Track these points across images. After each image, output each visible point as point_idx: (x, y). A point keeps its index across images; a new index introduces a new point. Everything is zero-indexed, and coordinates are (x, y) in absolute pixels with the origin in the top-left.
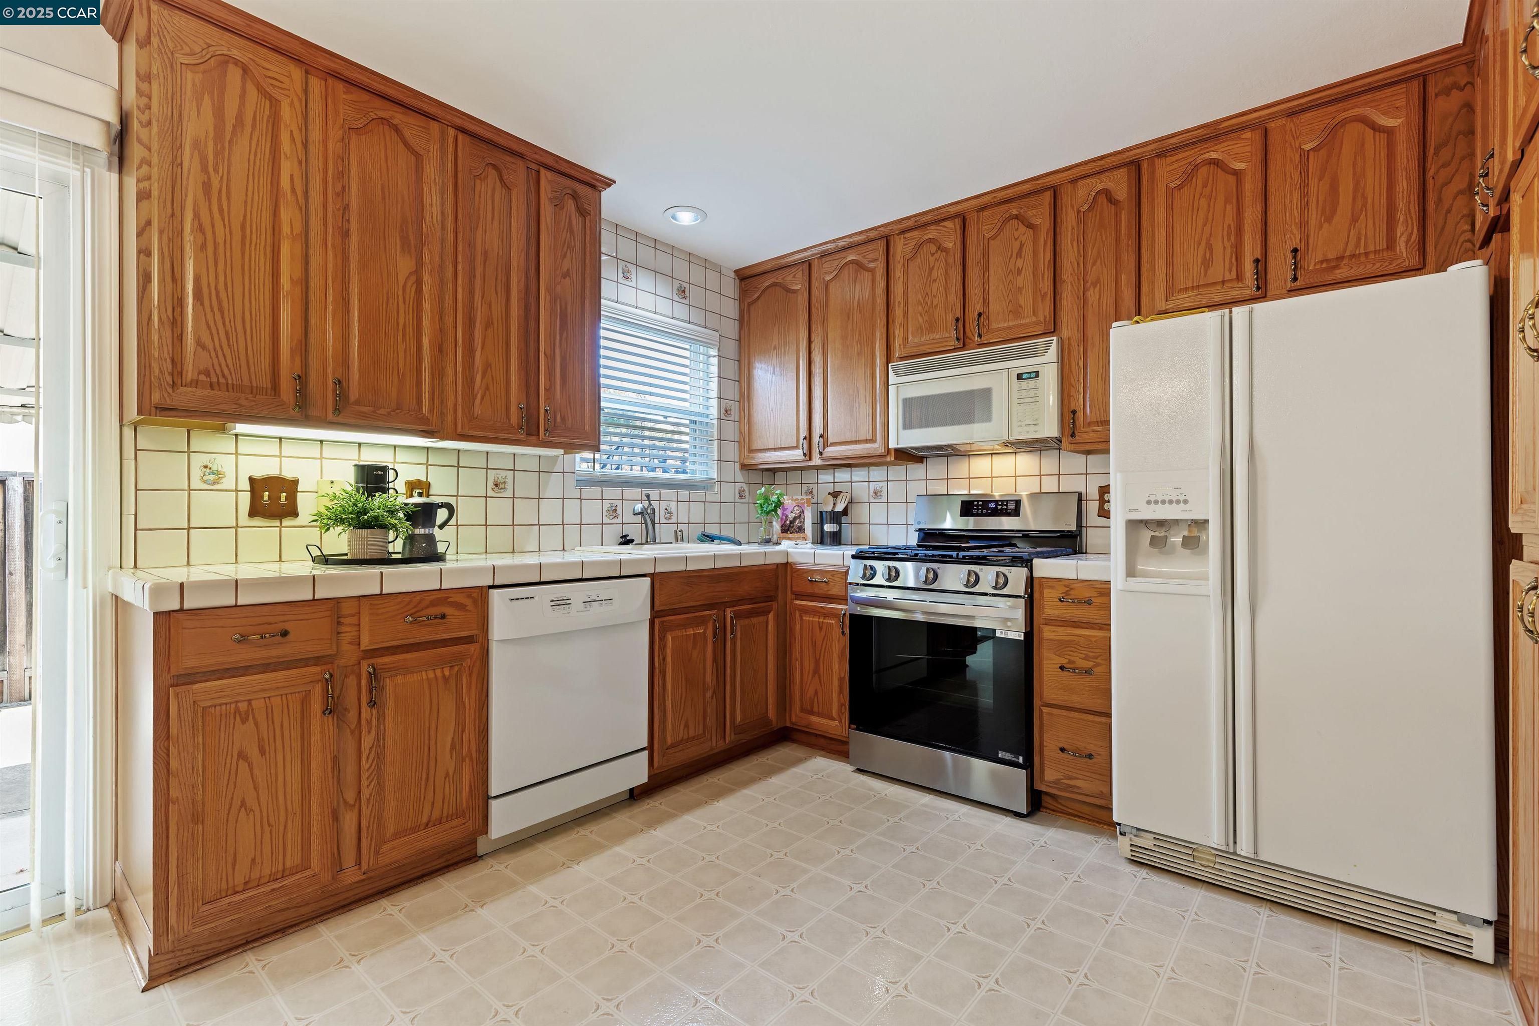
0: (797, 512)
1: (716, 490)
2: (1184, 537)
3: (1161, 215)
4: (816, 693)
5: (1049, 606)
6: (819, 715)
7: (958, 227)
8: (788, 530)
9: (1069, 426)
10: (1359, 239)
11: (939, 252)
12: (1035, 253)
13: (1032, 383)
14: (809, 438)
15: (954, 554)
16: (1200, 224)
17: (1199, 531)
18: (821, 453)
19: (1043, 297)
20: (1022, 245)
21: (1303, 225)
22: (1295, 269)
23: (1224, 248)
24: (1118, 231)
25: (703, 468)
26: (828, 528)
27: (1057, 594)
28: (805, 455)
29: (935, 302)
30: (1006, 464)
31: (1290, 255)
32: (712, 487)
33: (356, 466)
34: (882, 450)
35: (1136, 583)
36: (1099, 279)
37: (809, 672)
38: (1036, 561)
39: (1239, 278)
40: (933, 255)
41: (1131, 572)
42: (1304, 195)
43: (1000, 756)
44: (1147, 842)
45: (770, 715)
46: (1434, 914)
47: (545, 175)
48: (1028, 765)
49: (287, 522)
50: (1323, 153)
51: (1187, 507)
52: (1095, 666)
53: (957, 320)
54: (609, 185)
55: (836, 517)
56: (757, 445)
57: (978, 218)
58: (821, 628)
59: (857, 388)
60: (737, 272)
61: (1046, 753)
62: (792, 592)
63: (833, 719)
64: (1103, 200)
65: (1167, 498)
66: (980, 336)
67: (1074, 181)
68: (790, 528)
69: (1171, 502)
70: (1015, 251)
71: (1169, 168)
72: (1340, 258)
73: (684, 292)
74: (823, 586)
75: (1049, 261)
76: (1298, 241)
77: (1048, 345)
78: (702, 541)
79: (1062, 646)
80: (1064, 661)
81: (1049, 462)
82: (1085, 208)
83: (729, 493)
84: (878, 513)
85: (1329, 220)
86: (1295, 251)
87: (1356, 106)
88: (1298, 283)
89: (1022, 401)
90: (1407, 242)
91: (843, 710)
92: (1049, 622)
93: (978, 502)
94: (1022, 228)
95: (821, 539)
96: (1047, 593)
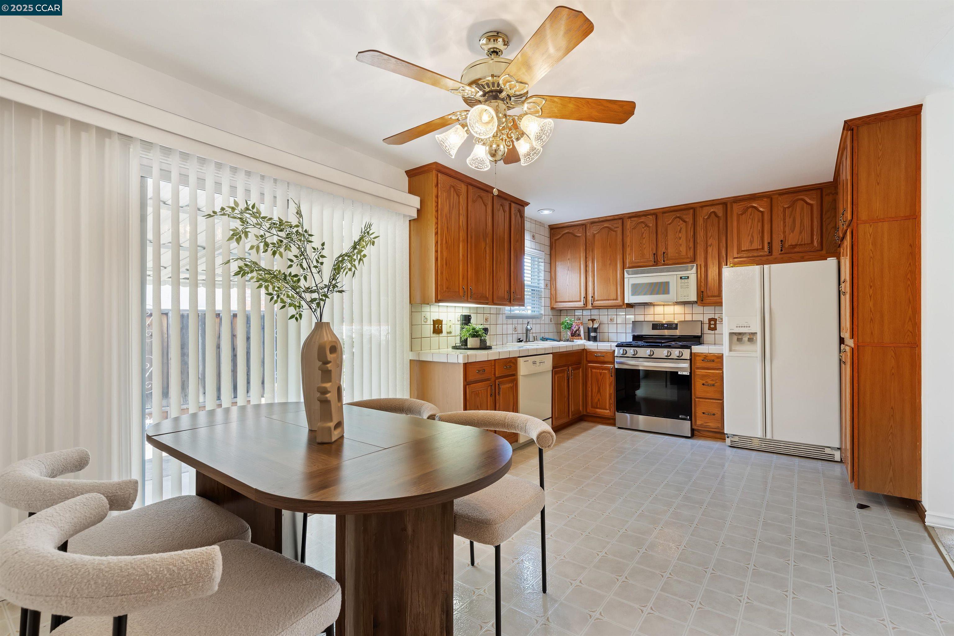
0: (577, 328)
1: (543, 318)
2: (748, 338)
3: (735, 224)
4: (599, 400)
5: (699, 363)
6: (600, 408)
7: (654, 219)
8: (574, 335)
9: (701, 297)
10: (802, 239)
11: (646, 227)
12: (686, 231)
13: (686, 281)
14: (586, 298)
15: (660, 345)
16: (749, 228)
17: (753, 336)
18: (592, 304)
19: (690, 248)
20: (681, 228)
21: (784, 232)
22: (782, 248)
23: (758, 237)
24: (719, 227)
25: (537, 310)
26: (592, 334)
27: (701, 358)
28: (584, 304)
29: (644, 246)
30: (670, 310)
31: (780, 242)
32: (541, 317)
33: (462, 315)
34: (621, 304)
35: (732, 353)
36: (712, 244)
37: (595, 392)
38: (692, 347)
39: (763, 248)
40: (643, 228)
41: (730, 350)
42: (784, 222)
43: (680, 417)
44: (736, 439)
45: (580, 409)
46: (824, 449)
47: (513, 205)
48: (691, 419)
49: (441, 335)
50: (790, 209)
51: (749, 328)
52: (715, 383)
53: (654, 254)
54: (528, 205)
55: (595, 330)
56: (558, 300)
57: (663, 216)
58: (601, 375)
59: (609, 278)
60: (549, 226)
61: (697, 415)
62: (587, 360)
63: (606, 410)
64: (713, 215)
65: (743, 326)
66: (664, 261)
67: (702, 207)
68: (575, 335)
69: (744, 327)
70: (678, 230)
71: (738, 207)
72: (796, 245)
73: (534, 237)
74: (602, 358)
75: (692, 236)
76: (783, 238)
77: (692, 267)
78: (543, 340)
79: (703, 377)
80: (704, 382)
81: (688, 309)
82: (706, 217)
83: (547, 319)
84: (612, 328)
85: (793, 232)
86: (782, 241)
87: (801, 195)
88: (783, 252)
89: (682, 287)
90: (817, 242)
91: (612, 406)
92: (698, 368)
93: (660, 324)
94: (681, 222)
95: (589, 339)
96: (698, 358)
